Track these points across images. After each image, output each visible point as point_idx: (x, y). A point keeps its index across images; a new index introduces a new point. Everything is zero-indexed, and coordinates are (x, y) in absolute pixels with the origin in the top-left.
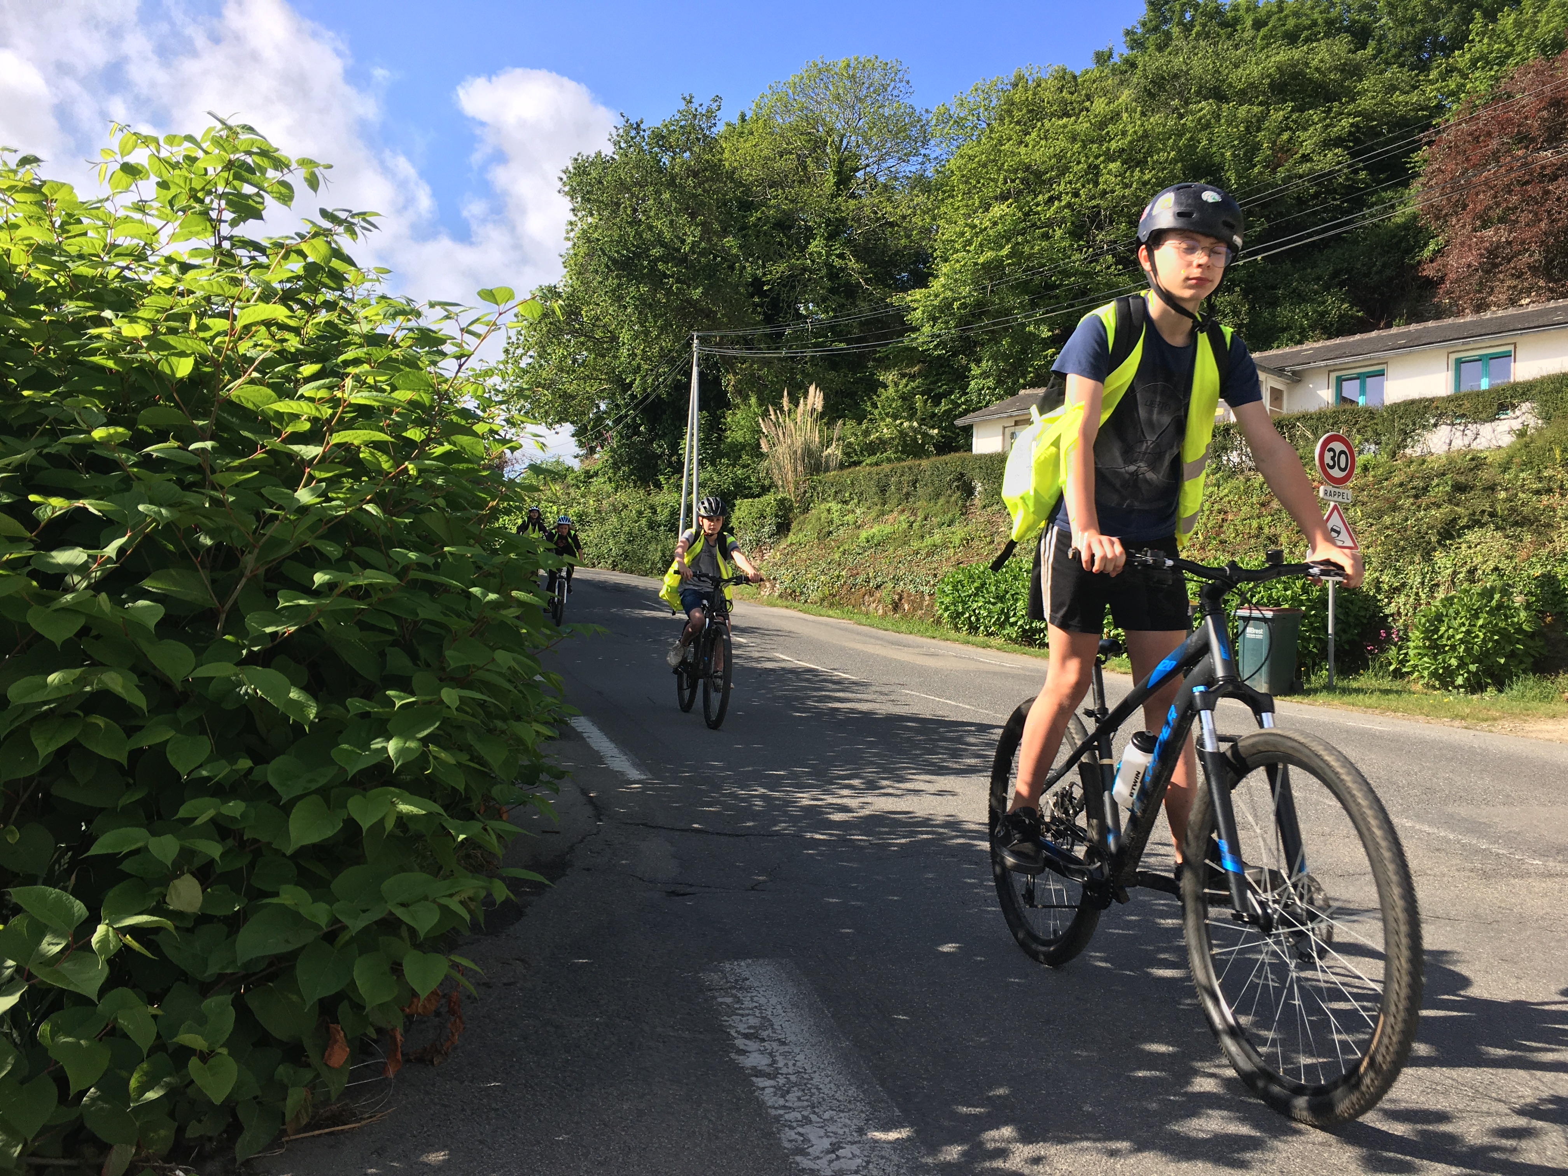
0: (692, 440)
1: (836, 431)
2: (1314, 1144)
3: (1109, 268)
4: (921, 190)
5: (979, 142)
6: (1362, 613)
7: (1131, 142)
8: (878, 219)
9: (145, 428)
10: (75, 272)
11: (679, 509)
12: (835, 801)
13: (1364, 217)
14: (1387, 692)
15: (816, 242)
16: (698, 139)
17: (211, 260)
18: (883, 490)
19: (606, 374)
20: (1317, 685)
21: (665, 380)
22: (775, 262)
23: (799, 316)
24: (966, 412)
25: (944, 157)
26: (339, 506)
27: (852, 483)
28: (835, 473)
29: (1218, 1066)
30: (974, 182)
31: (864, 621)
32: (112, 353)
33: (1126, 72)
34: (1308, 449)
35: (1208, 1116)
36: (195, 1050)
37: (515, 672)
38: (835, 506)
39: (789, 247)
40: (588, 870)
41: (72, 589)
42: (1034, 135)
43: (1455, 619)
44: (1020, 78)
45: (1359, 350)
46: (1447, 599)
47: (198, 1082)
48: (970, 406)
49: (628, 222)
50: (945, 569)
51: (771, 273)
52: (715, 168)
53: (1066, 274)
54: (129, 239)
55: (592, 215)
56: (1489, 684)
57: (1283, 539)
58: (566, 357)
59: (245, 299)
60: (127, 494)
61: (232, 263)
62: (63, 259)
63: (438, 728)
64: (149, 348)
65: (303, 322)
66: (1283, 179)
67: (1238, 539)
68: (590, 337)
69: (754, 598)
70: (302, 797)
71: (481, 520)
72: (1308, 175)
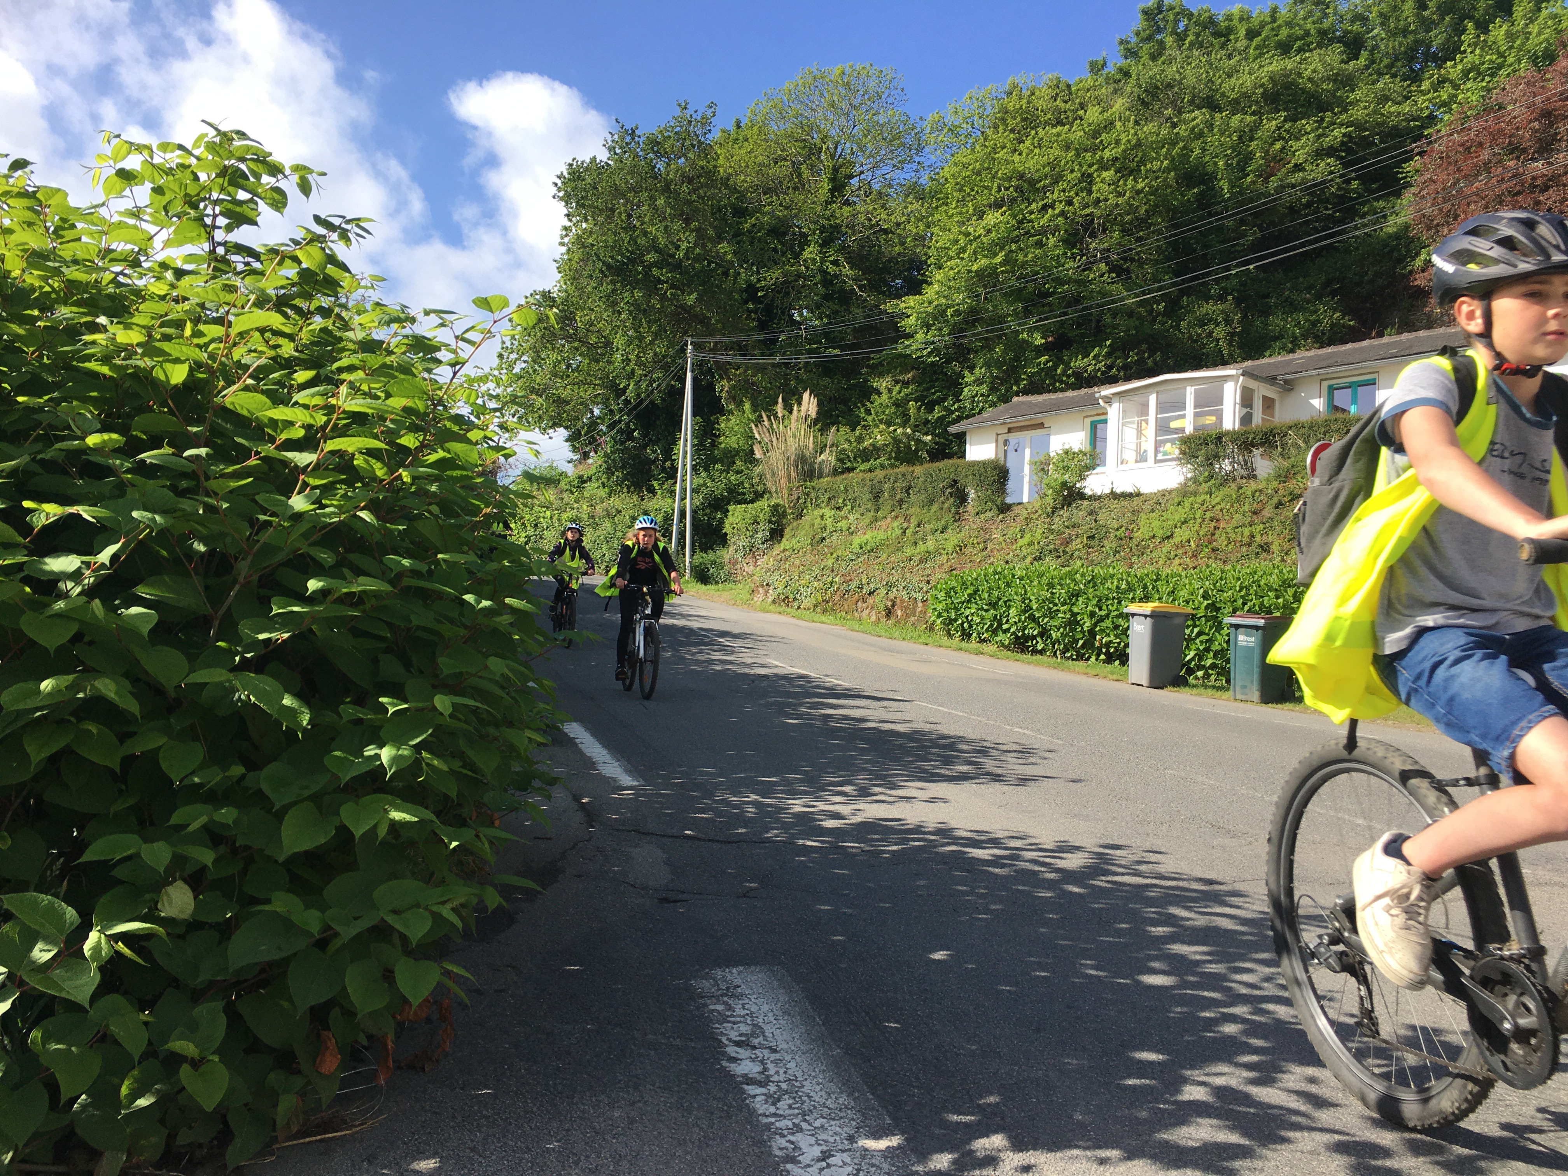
0: (685, 446)
1: (830, 438)
2: (1302, 1152)
3: (1102, 276)
4: (916, 197)
5: (973, 150)
7: (1124, 151)
8: (872, 227)
9: (139, 434)
10: (69, 277)
11: (673, 514)
12: (827, 808)
13: (1356, 228)
15: (811, 249)
16: (693, 146)
17: (206, 266)
18: (877, 497)
19: (600, 379)
21: (659, 385)
22: (769, 268)
23: (793, 322)
24: (959, 419)
25: (938, 164)
26: (333, 513)
27: (846, 490)
28: (828, 479)
29: (1208, 1075)
30: (968, 190)
31: (857, 627)
32: (106, 359)
33: (1120, 81)
34: (1300, 457)
35: (1198, 1124)
36: (187, 1057)
37: (508, 679)
38: (828, 512)
39: (784, 254)
40: (580, 876)
41: (65, 595)
42: (1028, 143)
44: (1015, 86)
45: (1351, 360)
47: (189, 1089)
48: (963, 413)
49: (622, 228)
50: (938, 576)
51: (765, 280)
52: (710, 174)
53: (1060, 281)
54: (122, 244)
55: (586, 220)
57: (1275, 548)
58: (559, 362)
59: (240, 306)
60: (121, 500)
61: (228, 269)
62: (57, 265)
63: (430, 735)
64: (143, 355)
65: (297, 328)
66: (1276, 189)
67: (1230, 547)
68: (584, 342)
69: (748, 604)
70: (294, 804)
71: (475, 526)
72: (1300, 185)
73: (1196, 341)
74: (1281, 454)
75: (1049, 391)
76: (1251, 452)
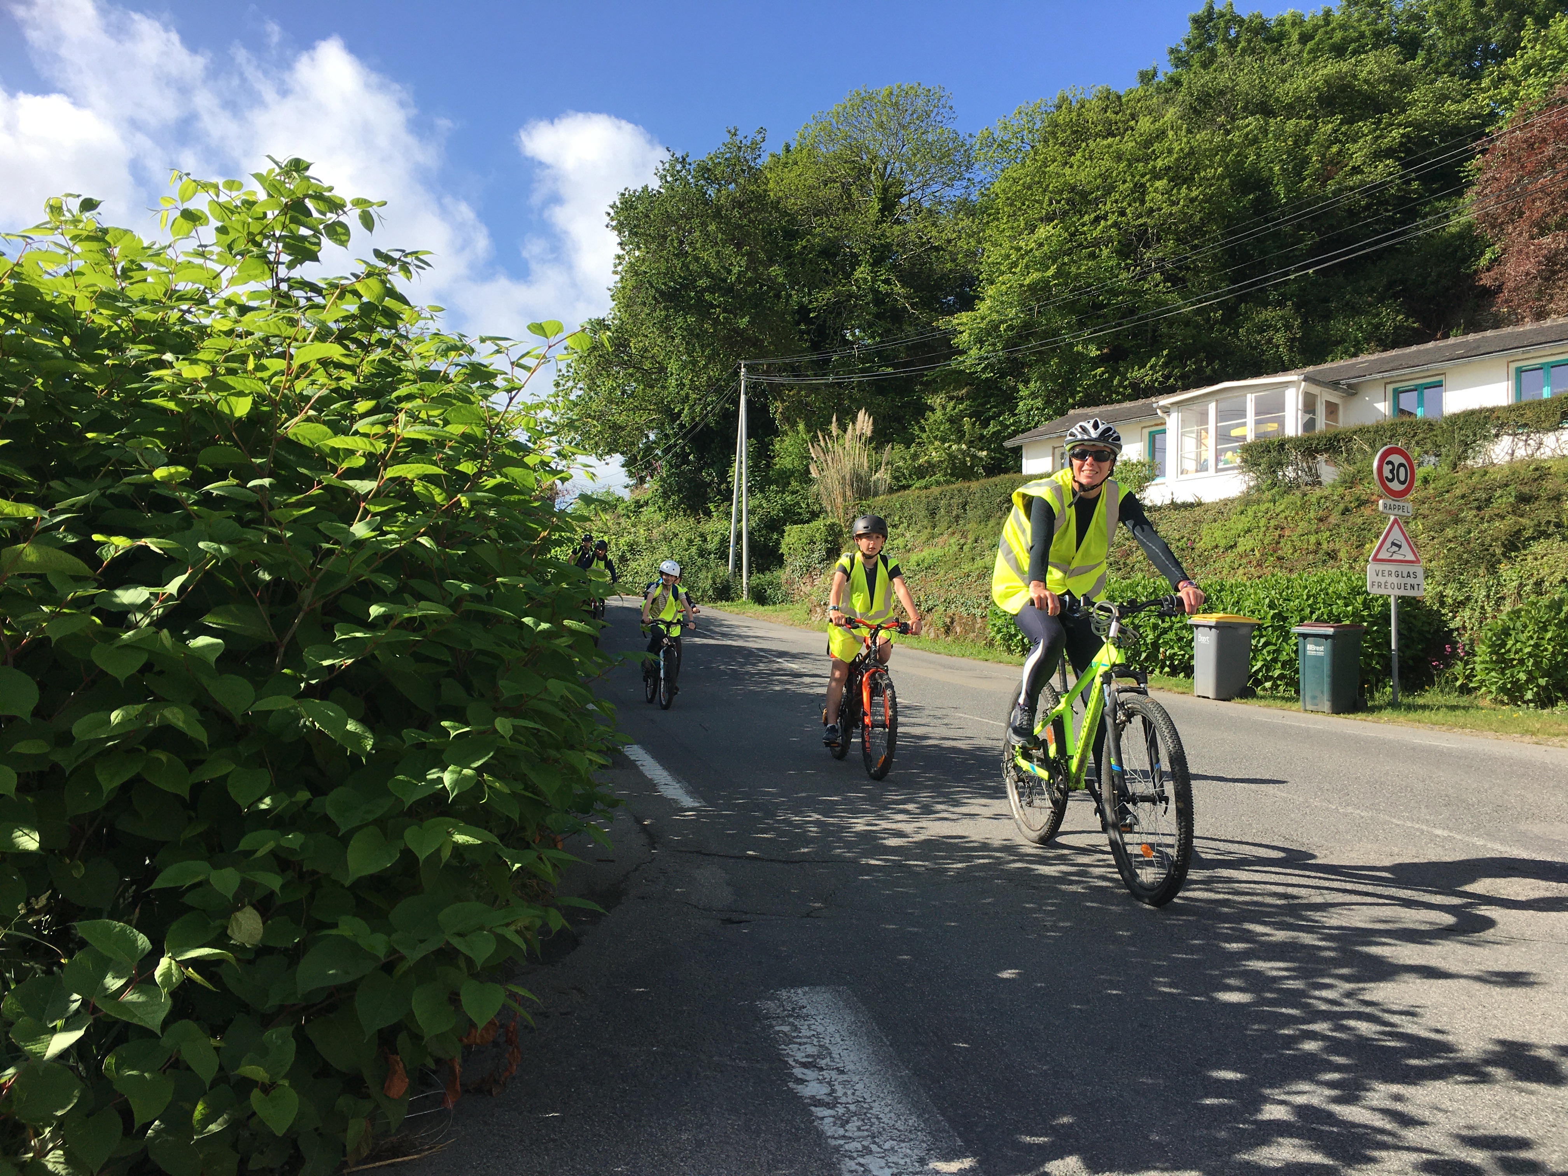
0: (740, 468)
1: (885, 456)
3: (1157, 285)
4: (966, 214)
5: (1023, 164)
6: (1426, 628)
7: (1177, 160)
8: (923, 244)
9: (205, 467)
10: (138, 317)
11: (729, 537)
12: (889, 826)
13: (1417, 229)
14: (1453, 708)
15: (862, 269)
16: (743, 171)
17: (269, 302)
18: (933, 514)
19: (655, 404)
20: (1382, 702)
21: (713, 409)
22: (821, 289)
23: (846, 342)
24: (1015, 433)
25: (989, 179)
26: (394, 539)
27: (901, 506)
28: (884, 497)
29: (1288, 1093)
30: (1019, 204)
31: (915, 645)
32: (173, 396)
33: (1171, 90)
34: (1366, 462)
35: (1279, 1144)
36: (257, 1082)
37: (568, 701)
39: (835, 275)
40: (643, 898)
41: (135, 626)
42: (1079, 156)
43: (1523, 632)
44: (1064, 99)
45: (1416, 362)
46: (1513, 612)
47: (260, 1114)
48: (1018, 427)
49: (674, 255)
51: (817, 301)
52: (760, 198)
53: (1113, 293)
54: (189, 284)
55: (639, 248)
56: (1559, 698)
57: (1342, 555)
58: (615, 389)
59: (301, 339)
60: (187, 533)
61: (289, 304)
62: (126, 305)
63: (492, 758)
64: (208, 390)
65: (358, 360)
66: (1333, 193)
67: (1296, 555)
68: (638, 368)
69: (806, 624)
70: (360, 828)
71: (532, 550)
72: (1359, 187)
73: (1255, 348)
74: (1347, 460)
75: (1106, 403)
76: (1315, 458)
